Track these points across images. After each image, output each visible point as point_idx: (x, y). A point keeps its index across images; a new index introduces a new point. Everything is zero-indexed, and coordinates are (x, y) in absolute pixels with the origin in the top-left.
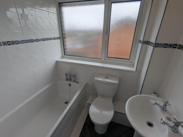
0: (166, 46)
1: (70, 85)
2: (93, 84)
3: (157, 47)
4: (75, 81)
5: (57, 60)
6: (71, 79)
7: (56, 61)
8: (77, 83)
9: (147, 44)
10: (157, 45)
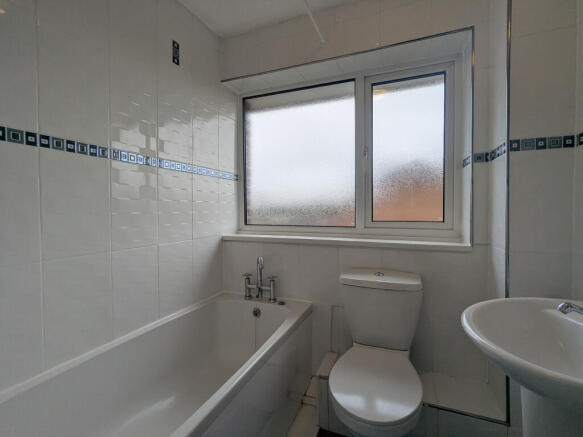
0: (541, 144)
1: (256, 313)
2: (333, 307)
3: (517, 149)
4: (275, 300)
5: (224, 235)
6: (260, 290)
7: (220, 237)
8: (282, 303)
9: (487, 160)
10: (515, 145)
